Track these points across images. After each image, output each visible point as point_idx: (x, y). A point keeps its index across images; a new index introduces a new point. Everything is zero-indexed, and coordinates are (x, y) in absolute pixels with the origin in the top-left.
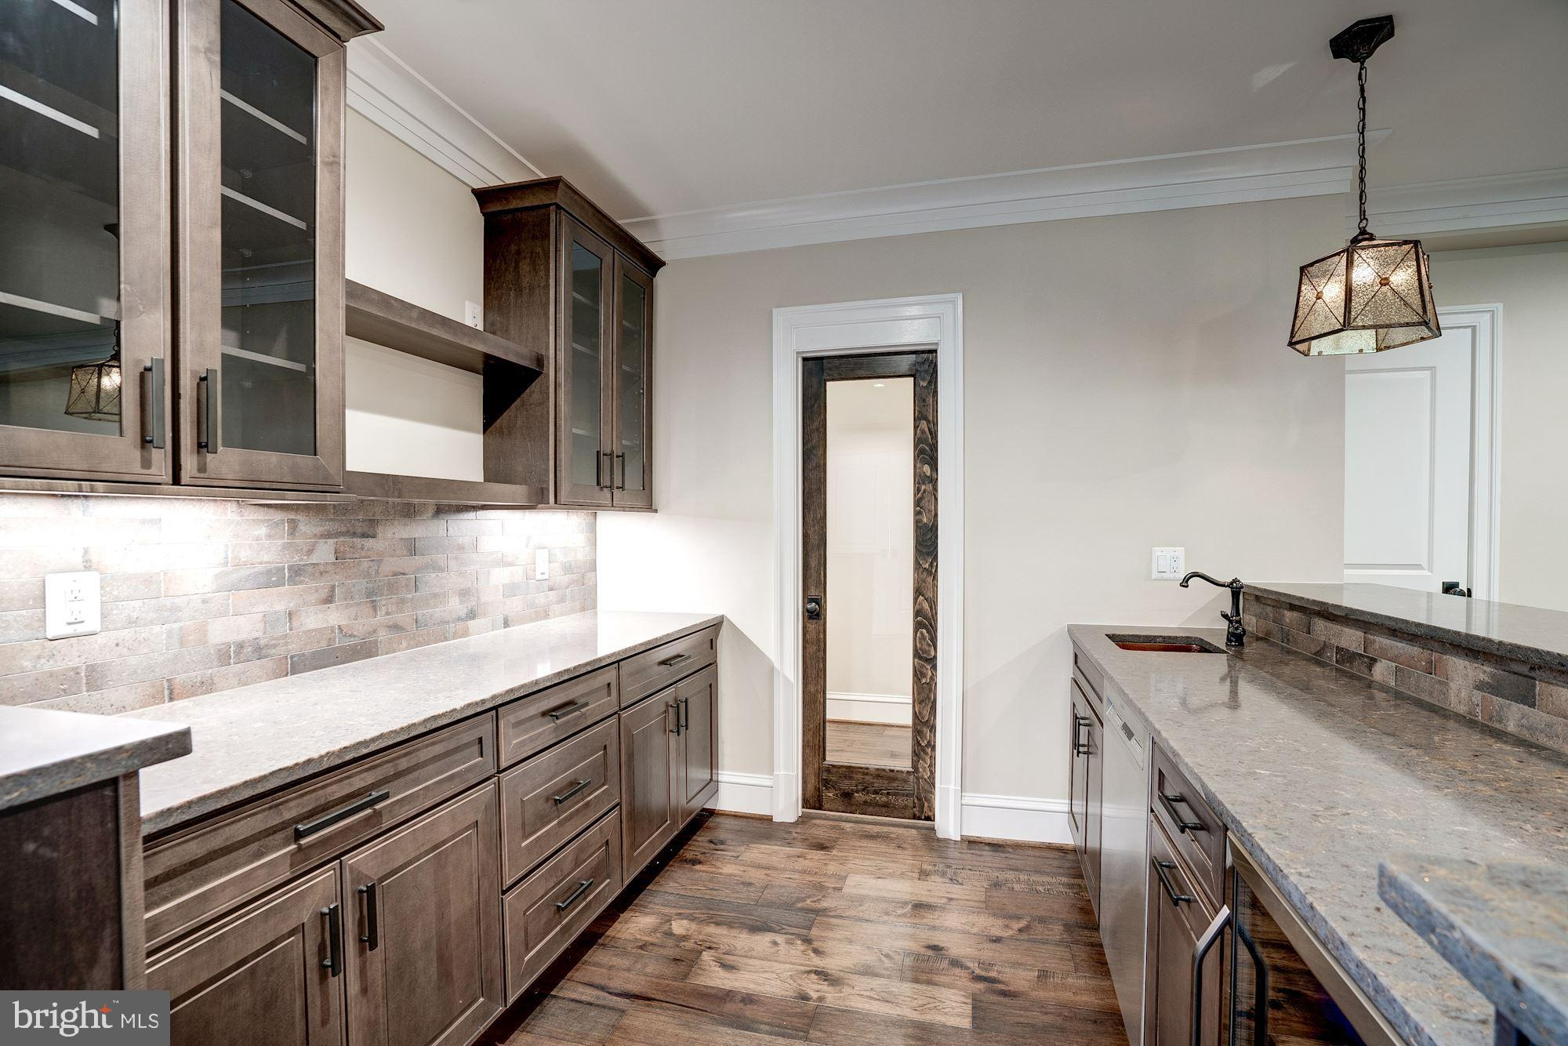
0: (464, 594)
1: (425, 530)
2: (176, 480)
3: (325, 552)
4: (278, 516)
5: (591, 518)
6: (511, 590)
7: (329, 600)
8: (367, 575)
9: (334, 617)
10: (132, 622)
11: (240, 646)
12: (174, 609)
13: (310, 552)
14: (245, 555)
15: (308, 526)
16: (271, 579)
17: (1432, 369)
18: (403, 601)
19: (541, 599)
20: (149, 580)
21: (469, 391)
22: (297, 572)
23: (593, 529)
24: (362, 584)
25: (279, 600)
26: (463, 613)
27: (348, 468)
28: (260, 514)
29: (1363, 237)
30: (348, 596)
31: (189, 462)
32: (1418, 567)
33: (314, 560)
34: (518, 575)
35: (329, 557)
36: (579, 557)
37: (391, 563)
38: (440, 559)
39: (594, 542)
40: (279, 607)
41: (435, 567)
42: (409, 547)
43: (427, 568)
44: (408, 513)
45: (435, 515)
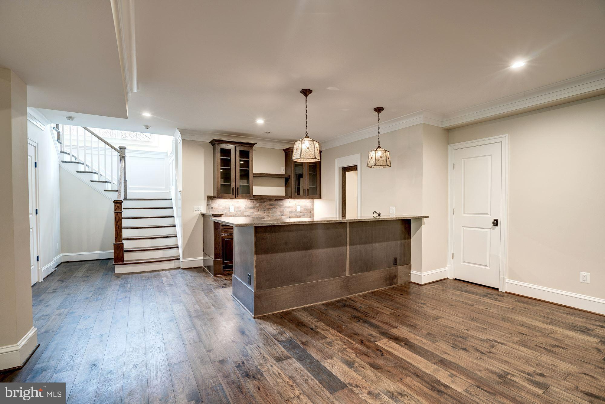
0: (281, 212)
1: (277, 202)
2: (235, 197)
3: (258, 205)
4: (252, 200)
5: (313, 201)
6: (291, 212)
7: (258, 211)
8: (264, 208)
9: (259, 213)
10: (236, 211)
11: (247, 215)
12: (240, 210)
13: (256, 205)
14: (248, 205)
15: (255, 202)
16: (251, 208)
17: (491, 155)
18: (269, 212)
19: (299, 215)
20: (238, 207)
21: (283, 181)
22: (254, 207)
24: (263, 209)
25: (252, 210)
26: (281, 215)
27: (254, 195)
28: (250, 200)
30: (261, 211)
31: (236, 196)
32: (487, 214)
33: (256, 206)
34: (293, 210)
35: (258, 206)
36: (309, 207)
37: (268, 207)
38: (276, 206)
39: (313, 205)
40: (252, 211)
41: (275, 208)
42: (271, 205)
43: (274, 208)
44: (270, 200)
45: (275, 200)
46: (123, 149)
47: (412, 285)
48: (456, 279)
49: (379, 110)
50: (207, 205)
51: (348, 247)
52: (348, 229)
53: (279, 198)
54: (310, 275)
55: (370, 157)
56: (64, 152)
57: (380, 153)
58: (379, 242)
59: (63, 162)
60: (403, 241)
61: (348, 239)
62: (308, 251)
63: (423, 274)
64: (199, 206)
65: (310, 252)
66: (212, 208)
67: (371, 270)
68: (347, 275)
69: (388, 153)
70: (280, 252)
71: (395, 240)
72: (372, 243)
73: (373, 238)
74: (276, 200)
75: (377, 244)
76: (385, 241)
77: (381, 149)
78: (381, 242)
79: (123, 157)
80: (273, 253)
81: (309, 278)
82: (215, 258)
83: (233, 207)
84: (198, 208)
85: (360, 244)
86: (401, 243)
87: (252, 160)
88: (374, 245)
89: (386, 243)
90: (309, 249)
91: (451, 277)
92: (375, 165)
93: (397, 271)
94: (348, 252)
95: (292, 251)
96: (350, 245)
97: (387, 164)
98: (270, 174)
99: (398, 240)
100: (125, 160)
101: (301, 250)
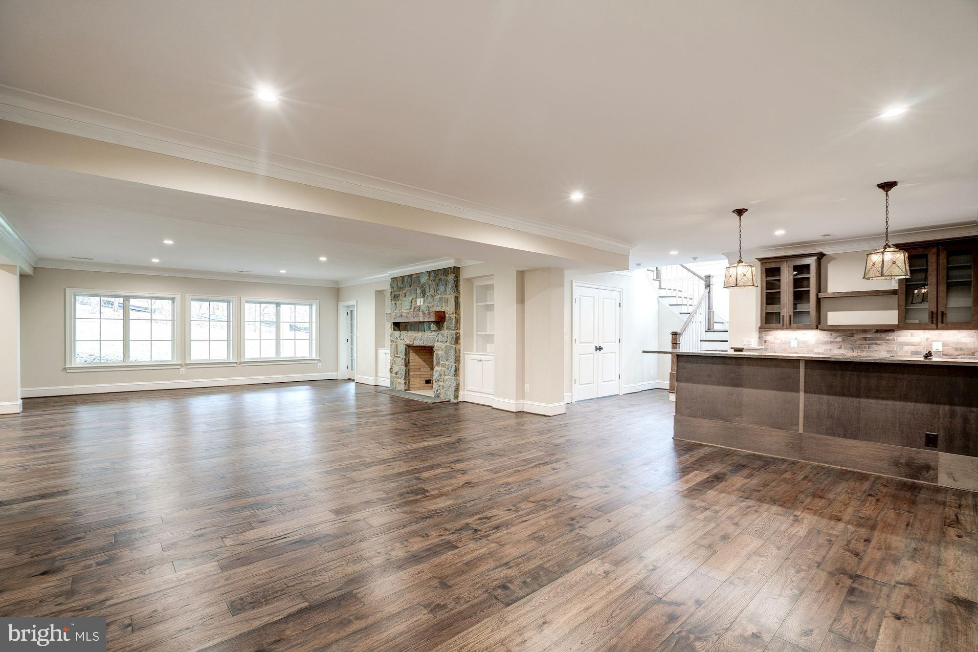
3: (839, 339)
4: (828, 332)
6: (916, 353)
10: (802, 347)
12: (808, 346)
15: (834, 334)
16: (826, 343)
20: (804, 341)
22: (832, 342)
30: (845, 347)
31: (788, 326)
33: (836, 340)
35: (841, 340)
37: (859, 342)
38: (880, 342)
40: (828, 348)
41: (876, 344)
42: (865, 339)
43: (872, 344)
44: (864, 331)
45: (875, 332)
46: (708, 277)
49: (888, 186)
50: (759, 337)
51: (802, 395)
52: (802, 371)
53: (886, 329)
54: (739, 416)
56: (661, 289)
59: (660, 297)
60: (960, 408)
61: (802, 384)
62: (736, 388)
64: (749, 339)
66: (765, 342)
67: (855, 437)
70: (702, 384)
73: (862, 390)
74: (879, 331)
75: (872, 401)
78: (885, 399)
79: (708, 286)
80: (695, 383)
81: (738, 419)
83: (797, 341)
84: (748, 341)
85: (829, 394)
86: (953, 411)
88: (863, 400)
89: (898, 403)
90: (738, 387)
93: (936, 460)
94: (802, 401)
95: (716, 385)
96: (806, 392)
100: (710, 289)
101: (727, 386)
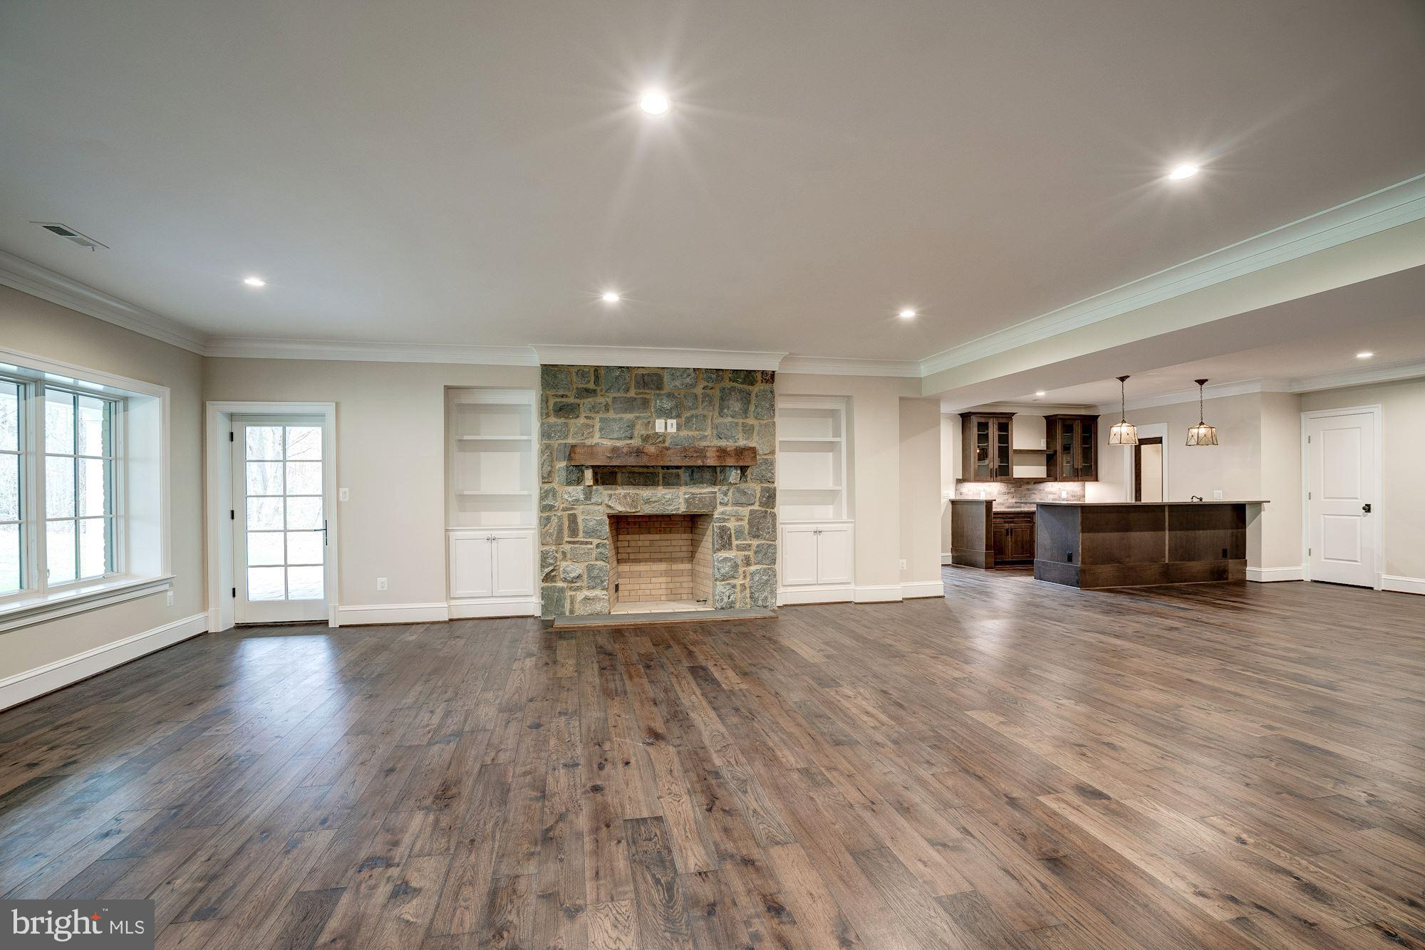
1: (1036, 486)
3: (1013, 490)
4: (1006, 484)
9: (1012, 499)
15: (1009, 486)
16: (1004, 494)
18: (1027, 499)
20: (989, 493)
21: (1044, 459)
22: (1009, 493)
23: (1084, 486)
24: (1019, 495)
25: (1006, 497)
27: (1014, 477)
28: (1003, 484)
29: (1202, 423)
30: (1016, 497)
31: (995, 478)
32: (1355, 498)
34: (1056, 497)
36: (1078, 493)
38: (1035, 492)
39: (1084, 490)
42: (1028, 490)
44: (1028, 483)
47: (1248, 582)
48: (1315, 581)
49: (1201, 382)
50: (956, 490)
51: (1167, 532)
52: (1167, 514)
53: (1039, 481)
54: (1128, 557)
55: (1190, 435)
57: (1203, 431)
58: (1203, 529)
60: (1235, 531)
61: (1167, 524)
63: (1263, 569)
64: (948, 491)
65: (1128, 534)
66: (961, 493)
67: (1193, 560)
68: (1167, 562)
69: (1214, 429)
71: (1225, 528)
72: (1194, 530)
74: (1035, 483)
75: (1201, 532)
76: (1210, 529)
77: (1205, 426)
78: (1206, 529)
82: (986, 549)
83: (985, 492)
84: (947, 493)
85: (1180, 530)
86: (1233, 533)
87: (1012, 434)
88: (1197, 532)
89: (1212, 531)
91: (1307, 578)
92: (1198, 444)
93: (1228, 565)
94: (1167, 538)
96: (1169, 530)
97: (1213, 441)
98: (1031, 450)
99: (1227, 529)
101: (1120, 532)
